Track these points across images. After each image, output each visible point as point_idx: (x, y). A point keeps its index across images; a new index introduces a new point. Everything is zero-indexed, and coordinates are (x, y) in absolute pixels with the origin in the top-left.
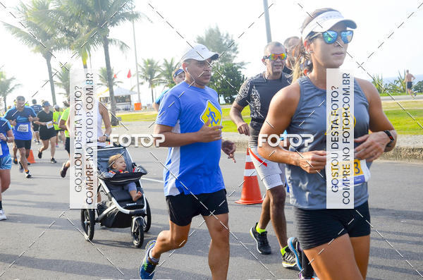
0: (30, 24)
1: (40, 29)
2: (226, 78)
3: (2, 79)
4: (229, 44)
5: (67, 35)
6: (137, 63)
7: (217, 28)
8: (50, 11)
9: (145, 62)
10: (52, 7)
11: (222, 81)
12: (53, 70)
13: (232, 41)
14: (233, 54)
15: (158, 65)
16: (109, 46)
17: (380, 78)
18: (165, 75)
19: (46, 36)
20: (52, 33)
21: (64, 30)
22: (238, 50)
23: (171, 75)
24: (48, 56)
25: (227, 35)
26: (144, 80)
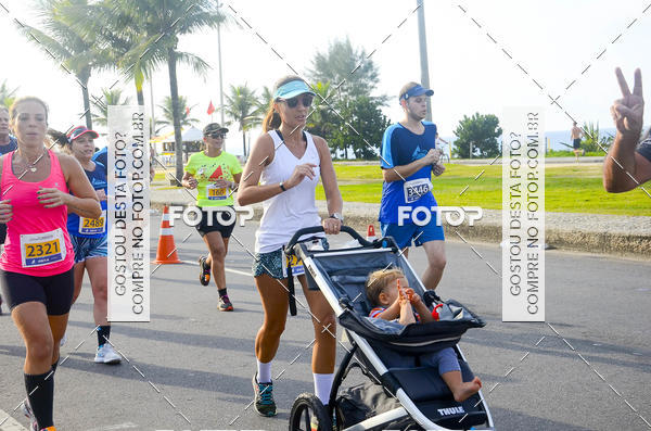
0: (58, 27)
1: (73, 34)
2: (359, 119)
4: (365, 67)
5: (113, 45)
6: (222, 93)
7: (348, 41)
8: (91, 7)
9: (235, 92)
11: (352, 124)
12: (91, 98)
13: (370, 64)
14: (371, 84)
15: (255, 96)
16: (177, 62)
17: (595, 128)
19: (82, 46)
20: (90, 41)
21: (109, 37)
22: (378, 77)
24: (84, 76)
25: (363, 53)
26: (232, 119)
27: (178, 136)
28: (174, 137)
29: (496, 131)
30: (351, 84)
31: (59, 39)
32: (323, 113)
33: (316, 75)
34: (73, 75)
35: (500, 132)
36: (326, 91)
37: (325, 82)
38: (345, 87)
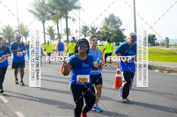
0: (37, 9)
1: (41, 11)
2: (117, 35)
3: (26, 31)
5: (51, 14)
6: (80, 27)
7: (113, 14)
8: (46, 5)
9: (83, 27)
10: (46, 2)
11: (115, 36)
12: (45, 28)
13: (120, 20)
14: (120, 25)
16: (68, 19)
18: (91, 32)
20: (45, 13)
21: (50, 12)
22: (122, 23)
24: (44, 22)
25: (117, 17)
26: (82, 34)
27: (68, 38)
28: (66, 39)
29: (155, 39)
30: (115, 25)
31: (38, 13)
32: (107, 33)
33: (106, 23)
34: (41, 22)
35: (156, 39)
36: (108, 27)
37: (107, 24)
38: (113, 26)
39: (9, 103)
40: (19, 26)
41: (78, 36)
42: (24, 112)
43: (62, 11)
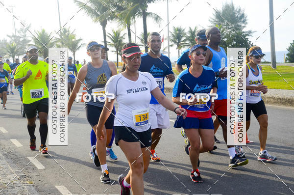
1: (100, 4)
2: (236, 43)
3: (73, 40)
4: (240, 17)
5: (117, 9)
6: (168, 31)
7: (232, 4)
9: (175, 30)
12: (107, 34)
13: (243, 16)
14: (243, 25)
15: (185, 32)
16: (147, 17)
18: (189, 40)
19: (105, 9)
21: (116, 5)
22: (247, 21)
23: (193, 39)
24: (104, 24)
25: (240, 10)
26: (173, 43)
30: (233, 25)
31: (93, 7)
33: (217, 21)
34: (99, 23)
36: (220, 29)
37: (220, 24)
38: (230, 27)
39: (45, 169)
40: (62, 32)
41: (166, 48)
42: (71, 187)
43: (137, 3)
